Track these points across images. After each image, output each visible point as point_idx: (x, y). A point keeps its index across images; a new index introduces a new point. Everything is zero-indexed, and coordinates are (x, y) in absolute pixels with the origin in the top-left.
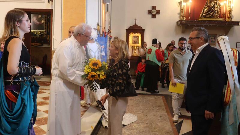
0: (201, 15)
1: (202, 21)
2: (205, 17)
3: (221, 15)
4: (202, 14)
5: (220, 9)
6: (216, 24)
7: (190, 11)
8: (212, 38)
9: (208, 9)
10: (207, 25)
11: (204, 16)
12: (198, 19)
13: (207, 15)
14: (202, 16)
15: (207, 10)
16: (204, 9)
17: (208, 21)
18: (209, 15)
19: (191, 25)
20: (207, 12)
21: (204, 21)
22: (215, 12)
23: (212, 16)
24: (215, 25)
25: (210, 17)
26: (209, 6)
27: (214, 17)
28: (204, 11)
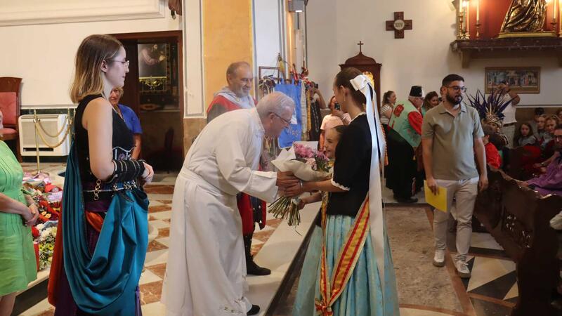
0: (502, 26)
1: (505, 38)
2: (512, 30)
3: (548, 25)
4: (506, 25)
5: (545, 12)
6: (538, 44)
7: (478, 19)
8: (530, 76)
9: (519, 13)
10: (519, 48)
11: (510, 27)
12: (498, 35)
13: (516, 26)
14: (505, 28)
15: (517, 14)
16: (510, 14)
17: (518, 38)
18: (522, 25)
19: (482, 50)
20: (517, 19)
21: (510, 38)
22: (534, 19)
23: (528, 27)
24: (534, 46)
25: (524, 30)
26: (520, 6)
27: (531, 30)
28: (509, 17)
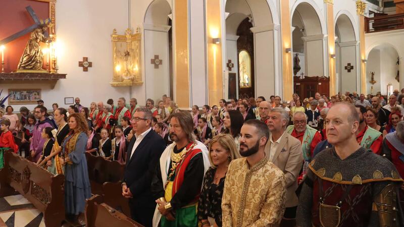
0: (19, 66)
1: (21, 73)
2: (24, 68)
3: (45, 66)
4: (21, 65)
5: (42, 59)
6: (39, 77)
7: (3, 60)
8: (35, 94)
9: (28, 59)
10: (28, 79)
11: (23, 67)
12: (16, 71)
13: (27, 66)
14: (20, 67)
15: (27, 59)
16: (23, 59)
17: (28, 73)
18: (31, 66)
19: (6, 79)
20: (27, 62)
21: (23, 73)
22: (37, 62)
23: (34, 67)
24: (38, 78)
25: (31, 69)
26: (29, 55)
27: (35, 69)
28: (22, 60)
